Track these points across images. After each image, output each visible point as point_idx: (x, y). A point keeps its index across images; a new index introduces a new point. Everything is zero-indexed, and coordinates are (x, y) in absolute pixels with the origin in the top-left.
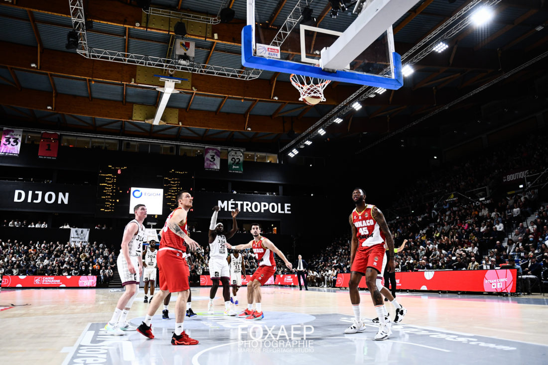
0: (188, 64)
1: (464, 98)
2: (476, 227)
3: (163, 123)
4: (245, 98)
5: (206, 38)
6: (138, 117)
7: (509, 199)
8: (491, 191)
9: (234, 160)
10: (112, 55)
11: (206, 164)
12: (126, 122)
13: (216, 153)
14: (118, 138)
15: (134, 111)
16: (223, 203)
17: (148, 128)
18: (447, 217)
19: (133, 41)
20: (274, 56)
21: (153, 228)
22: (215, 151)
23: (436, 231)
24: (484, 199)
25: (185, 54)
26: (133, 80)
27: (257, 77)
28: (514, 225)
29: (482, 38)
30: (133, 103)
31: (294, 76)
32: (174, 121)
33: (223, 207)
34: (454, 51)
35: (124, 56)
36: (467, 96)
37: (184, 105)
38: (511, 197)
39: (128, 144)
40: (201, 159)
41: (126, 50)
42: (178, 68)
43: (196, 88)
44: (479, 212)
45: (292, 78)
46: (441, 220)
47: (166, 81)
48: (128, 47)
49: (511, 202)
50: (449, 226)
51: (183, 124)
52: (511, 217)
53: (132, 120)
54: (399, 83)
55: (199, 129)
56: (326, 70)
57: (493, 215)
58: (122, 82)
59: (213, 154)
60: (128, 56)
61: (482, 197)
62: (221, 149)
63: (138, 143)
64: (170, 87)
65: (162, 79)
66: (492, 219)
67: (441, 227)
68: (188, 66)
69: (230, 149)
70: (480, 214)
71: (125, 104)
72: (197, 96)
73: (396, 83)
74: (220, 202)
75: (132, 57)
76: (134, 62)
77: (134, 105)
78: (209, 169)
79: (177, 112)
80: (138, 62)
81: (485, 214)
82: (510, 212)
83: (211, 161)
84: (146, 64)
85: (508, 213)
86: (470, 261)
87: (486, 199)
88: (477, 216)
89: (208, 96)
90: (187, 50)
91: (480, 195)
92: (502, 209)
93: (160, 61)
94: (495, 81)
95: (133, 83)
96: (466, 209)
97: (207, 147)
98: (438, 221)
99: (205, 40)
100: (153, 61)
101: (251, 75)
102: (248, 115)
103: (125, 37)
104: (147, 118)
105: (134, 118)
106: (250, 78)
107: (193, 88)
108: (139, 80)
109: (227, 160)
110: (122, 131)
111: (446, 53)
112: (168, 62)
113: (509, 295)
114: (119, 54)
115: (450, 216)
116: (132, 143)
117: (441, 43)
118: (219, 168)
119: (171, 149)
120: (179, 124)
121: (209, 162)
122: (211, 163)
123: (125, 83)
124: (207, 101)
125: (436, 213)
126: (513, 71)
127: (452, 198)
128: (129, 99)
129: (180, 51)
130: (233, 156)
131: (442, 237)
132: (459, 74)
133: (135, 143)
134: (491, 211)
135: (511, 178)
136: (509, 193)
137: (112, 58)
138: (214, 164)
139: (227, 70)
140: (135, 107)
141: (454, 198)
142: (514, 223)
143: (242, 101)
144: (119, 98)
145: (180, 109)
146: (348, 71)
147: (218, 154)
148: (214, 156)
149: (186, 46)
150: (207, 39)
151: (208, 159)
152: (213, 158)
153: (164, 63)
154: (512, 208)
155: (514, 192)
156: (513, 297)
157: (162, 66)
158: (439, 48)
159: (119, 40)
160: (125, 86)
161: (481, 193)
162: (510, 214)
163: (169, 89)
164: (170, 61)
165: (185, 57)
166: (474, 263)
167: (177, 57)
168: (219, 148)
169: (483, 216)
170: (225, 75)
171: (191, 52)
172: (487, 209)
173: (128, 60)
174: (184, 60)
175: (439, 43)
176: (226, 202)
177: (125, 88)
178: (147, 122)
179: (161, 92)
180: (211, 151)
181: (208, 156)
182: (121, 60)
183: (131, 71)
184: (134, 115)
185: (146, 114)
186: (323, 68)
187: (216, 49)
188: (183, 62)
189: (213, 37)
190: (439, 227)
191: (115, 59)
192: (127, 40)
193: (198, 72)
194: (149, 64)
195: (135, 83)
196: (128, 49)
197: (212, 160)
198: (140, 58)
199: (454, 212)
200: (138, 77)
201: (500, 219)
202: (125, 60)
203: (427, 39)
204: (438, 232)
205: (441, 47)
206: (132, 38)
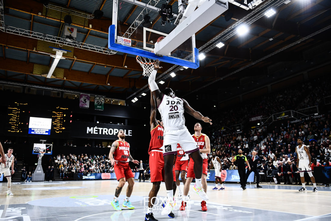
0: (72, 42)
1: (231, 74)
2: (235, 146)
3: (54, 77)
4: (107, 65)
5: (84, 26)
6: (37, 73)
7: (252, 131)
8: (243, 126)
9: (98, 102)
10: (22, 32)
11: (80, 104)
12: (29, 75)
13: (87, 98)
14: (22, 85)
15: (34, 68)
16: (90, 128)
17: (43, 80)
18: (220, 140)
19: (36, 24)
20: (127, 45)
21: (44, 143)
22: (86, 96)
23: (213, 148)
24: (239, 130)
25: (70, 35)
26: (35, 48)
27: (115, 53)
28: (254, 145)
29: (242, 42)
30: (34, 63)
31: (139, 57)
32: (61, 76)
33: (90, 131)
34: (227, 47)
35: (30, 33)
36: (233, 73)
37: (68, 67)
38: (254, 130)
39: (29, 89)
40: (77, 101)
41: (31, 29)
42: (66, 43)
43: (76, 57)
44: (236, 138)
45: (138, 58)
46: (216, 141)
47: (57, 51)
48: (32, 28)
49: (253, 132)
50: (220, 145)
51: (66, 79)
52: (253, 141)
53: (32, 73)
54: (197, 65)
55: (77, 82)
56: (157, 55)
57: (244, 139)
58: (27, 49)
59: (85, 98)
60: (32, 33)
61: (238, 129)
62: (90, 95)
63: (36, 89)
64: (59, 55)
65: (54, 50)
66: (243, 142)
67: (216, 146)
68: (72, 43)
69: (96, 96)
70: (237, 139)
71: (29, 64)
72: (76, 62)
73: (196, 65)
74: (88, 128)
75: (35, 34)
76: (36, 37)
77: (35, 64)
78: (82, 107)
79: (63, 70)
80: (39, 37)
81: (240, 139)
82: (252, 138)
83: (83, 103)
84: (44, 39)
85: (251, 138)
86: (231, 165)
87: (240, 131)
88: (235, 140)
89: (84, 62)
90: (72, 33)
91: (237, 128)
92: (248, 136)
93: (54, 38)
94: (248, 66)
95: (34, 50)
96: (229, 136)
97: (81, 94)
98: (215, 142)
99: (84, 28)
100: (50, 38)
101: (111, 52)
102: (108, 76)
103: (31, 21)
104: (43, 74)
105: (34, 73)
106: (111, 53)
107: (74, 57)
108: (38, 49)
109: (94, 102)
110: (25, 80)
111: (223, 48)
112: (59, 39)
113: (250, 184)
114: (26, 31)
115: (221, 140)
116: (31, 88)
117: (221, 43)
118: (88, 107)
119: (58, 94)
120: (64, 78)
121: (82, 103)
122: (84, 104)
123: (29, 50)
124: (83, 66)
125: (214, 138)
126: (257, 61)
127: (223, 129)
128: (31, 61)
129: (67, 33)
130: (98, 100)
131: (217, 152)
132: (229, 61)
133: (34, 89)
134: (243, 137)
135: (253, 119)
136: (252, 128)
137: (21, 34)
138: (86, 105)
139: (97, 48)
140: (35, 66)
141: (224, 129)
142: (254, 144)
143: (105, 67)
144: (25, 59)
145: (65, 69)
146: (170, 56)
147: (88, 98)
148: (86, 99)
149: (71, 30)
150: (85, 28)
151: (82, 101)
152: (85, 100)
153: (56, 39)
154: (254, 136)
155: (254, 127)
156: (252, 185)
157: (55, 41)
158: (219, 46)
159: (27, 22)
160: (29, 52)
161: (238, 127)
162: (252, 139)
163: (59, 56)
164: (60, 39)
165: (70, 37)
166: (233, 166)
167: (65, 37)
168: (89, 95)
169: (238, 140)
170: (95, 50)
171: (74, 34)
172: (241, 136)
173: (32, 36)
174: (70, 39)
175: (219, 43)
176: (92, 128)
177: (29, 53)
178: (43, 76)
179: (54, 58)
180: (84, 96)
181: (82, 99)
182: (27, 35)
183: (34, 43)
184: (34, 71)
185: (43, 71)
186: (155, 53)
187: (90, 34)
188: (69, 40)
189: (89, 27)
190: (215, 146)
191: (24, 34)
192: (32, 22)
193: (78, 47)
194: (47, 39)
195: (36, 50)
196: (32, 29)
197: (85, 102)
198: (40, 35)
199: (223, 137)
200: (38, 47)
201: (247, 142)
202: (30, 36)
203: (213, 40)
204: (215, 148)
205: (220, 45)
206: (35, 21)
